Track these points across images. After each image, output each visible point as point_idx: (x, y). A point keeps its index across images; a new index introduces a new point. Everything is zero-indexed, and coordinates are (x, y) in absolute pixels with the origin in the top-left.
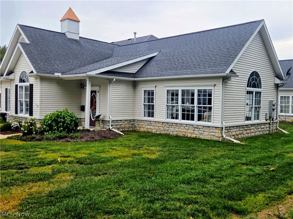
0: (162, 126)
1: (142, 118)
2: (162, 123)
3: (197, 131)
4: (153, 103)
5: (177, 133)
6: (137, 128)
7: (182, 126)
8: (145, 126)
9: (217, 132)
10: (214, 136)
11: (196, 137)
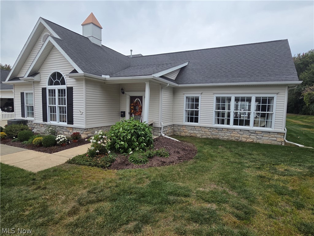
0: (210, 130)
1: (184, 123)
2: (209, 128)
3: (254, 136)
4: (198, 109)
5: (228, 137)
6: (178, 133)
7: (235, 131)
8: (187, 131)
9: (280, 137)
10: (276, 140)
11: (252, 141)
